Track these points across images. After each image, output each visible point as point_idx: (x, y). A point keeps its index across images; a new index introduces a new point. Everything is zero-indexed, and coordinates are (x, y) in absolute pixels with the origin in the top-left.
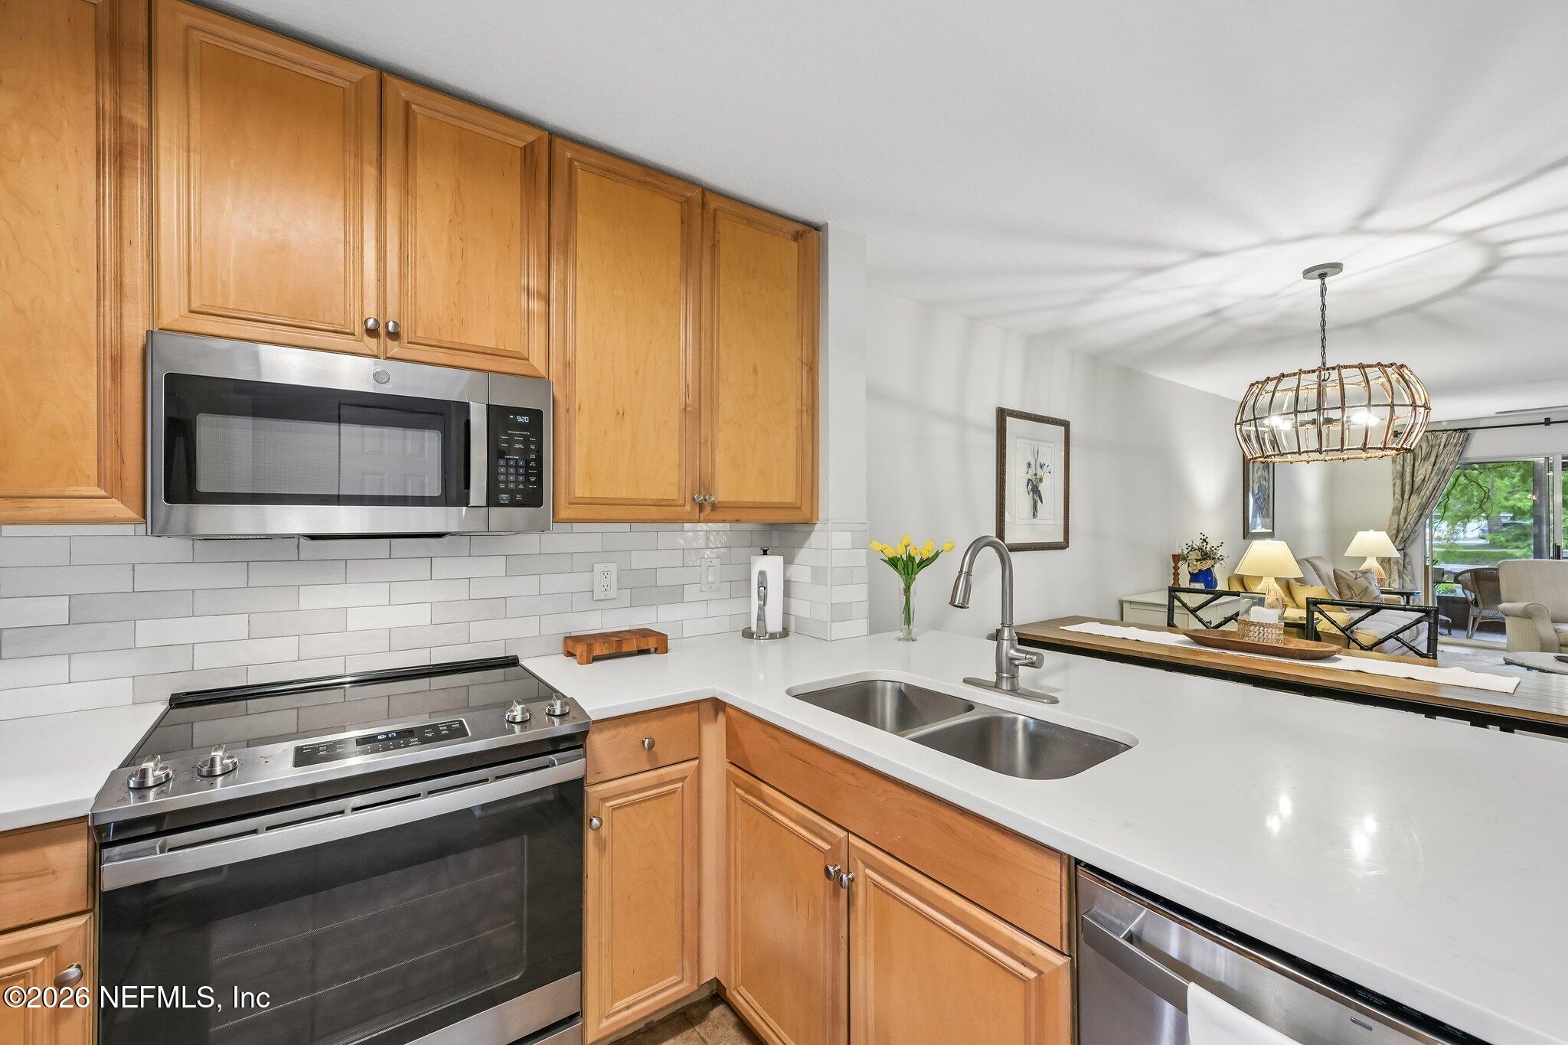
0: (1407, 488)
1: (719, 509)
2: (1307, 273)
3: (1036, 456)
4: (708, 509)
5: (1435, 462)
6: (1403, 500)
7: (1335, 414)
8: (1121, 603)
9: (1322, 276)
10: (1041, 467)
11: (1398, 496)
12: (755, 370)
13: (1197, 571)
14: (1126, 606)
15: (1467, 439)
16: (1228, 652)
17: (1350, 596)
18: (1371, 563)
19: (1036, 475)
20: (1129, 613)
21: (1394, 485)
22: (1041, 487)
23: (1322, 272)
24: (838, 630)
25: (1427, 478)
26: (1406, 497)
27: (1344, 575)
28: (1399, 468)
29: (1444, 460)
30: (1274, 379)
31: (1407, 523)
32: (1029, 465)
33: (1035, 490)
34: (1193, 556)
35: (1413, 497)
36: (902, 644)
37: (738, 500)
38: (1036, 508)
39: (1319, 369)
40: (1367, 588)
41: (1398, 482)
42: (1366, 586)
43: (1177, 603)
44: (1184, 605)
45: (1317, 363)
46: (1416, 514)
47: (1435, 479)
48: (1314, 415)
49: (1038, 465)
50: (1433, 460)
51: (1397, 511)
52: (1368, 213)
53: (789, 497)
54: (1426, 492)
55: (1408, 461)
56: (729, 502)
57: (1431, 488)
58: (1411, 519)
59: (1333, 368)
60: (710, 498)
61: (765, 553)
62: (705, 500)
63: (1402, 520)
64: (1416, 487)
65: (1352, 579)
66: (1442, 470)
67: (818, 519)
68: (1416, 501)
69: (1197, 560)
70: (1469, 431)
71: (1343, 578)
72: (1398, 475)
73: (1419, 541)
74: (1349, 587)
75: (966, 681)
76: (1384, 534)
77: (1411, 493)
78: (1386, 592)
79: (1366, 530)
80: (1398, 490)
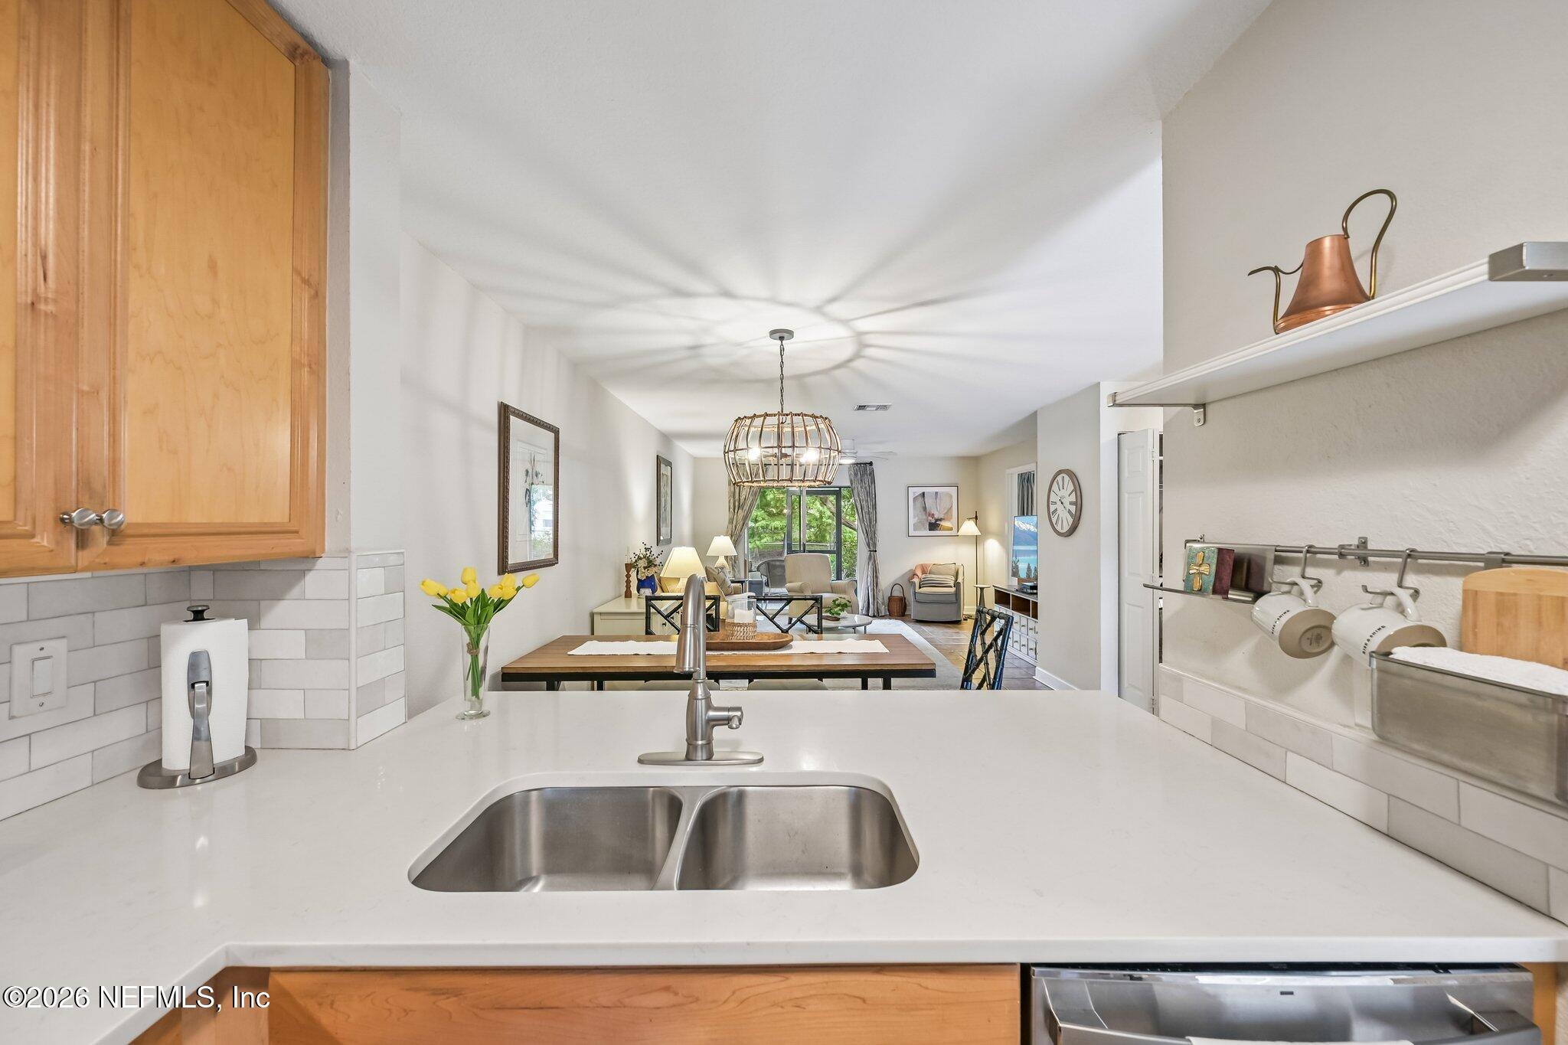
0: (737, 504)
1: (129, 541)
2: (773, 333)
3: (533, 463)
4: (101, 539)
6: (734, 513)
7: (788, 451)
8: (592, 615)
9: (781, 338)
10: (537, 475)
11: (732, 510)
12: (213, 267)
13: (645, 578)
14: (596, 618)
16: (726, 653)
18: (721, 561)
20: (601, 627)
21: (730, 502)
23: (782, 335)
24: (367, 729)
26: (736, 511)
27: (712, 571)
28: (732, 490)
30: (749, 418)
31: (737, 530)
32: (527, 472)
34: (642, 564)
35: (740, 511)
36: (467, 725)
37: (176, 520)
39: (779, 414)
40: (724, 580)
41: (732, 501)
42: (724, 578)
43: (652, 610)
44: (659, 612)
45: (776, 409)
46: (741, 523)
48: (776, 450)
49: (534, 473)
51: (731, 521)
52: (833, 300)
53: (278, 512)
54: (746, 507)
56: (149, 525)
58: (739, 527)
59: (787, 415)
60: (111, 518)
61: (198, 616)
62: (101, 520)
63: (734, 528)
64: (740, 505)
65: (716, 574)
67: (323, 551)
68: (741, 514)
69: (645, 568)
71: (712, 573)
72: (732, 495)
73: (742, 542)
75: (641, 761)
76: (728, 538)
77: (739, 508)
78: (733, 582)
79: (719, 535)
80: (732, 506)
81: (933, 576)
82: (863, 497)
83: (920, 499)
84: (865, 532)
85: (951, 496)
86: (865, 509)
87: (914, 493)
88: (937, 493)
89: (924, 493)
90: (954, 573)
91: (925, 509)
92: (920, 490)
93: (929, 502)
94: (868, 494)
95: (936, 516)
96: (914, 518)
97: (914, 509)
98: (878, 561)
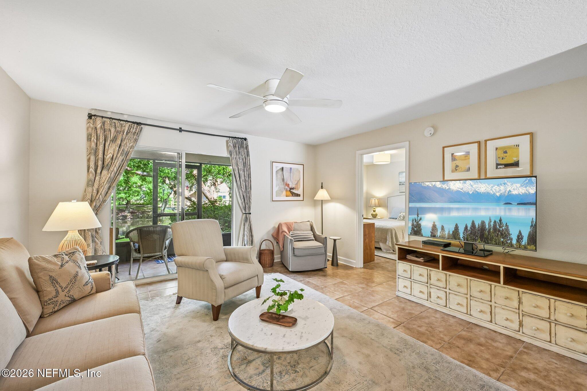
0: (100, 163)
5: (120, 145)
6: (96, 174)
11: (92, 170)
15: (141, 130)
17: (54, 293)
21: (89, 160)
25: (115, 157)
26: (99, 171)
28: (93, 145)
29: (126, 143)
31: (99, 194)
35: (105, 172)
40: (76, 276)
41: (93, 158)
42: (73, 272)
46: (107, 186)
47: (121, 159)
50: (119, 143)
51: (90, 183)
54: (114, 168)
55: (101, 141)
57: (117, 166)
58: (103, 191)
63: (95, 191)
64: (106, 163)
65: (57, 268)
66: (125, 153)
68: (106, 175)
70: (142, 126)
72: (93, 151)
74: (53, 280)
76: (86, 204)
77: (103, 168)
78: (91, 268)
79: (69, 200)
80: (92, 164)
81: (298, 232)
82: (241, 166)
83: (280, 172)
84: (242, 197)
85: (299, 172)
86: (243, 178)
87: (277, 167)
88: (291, 168)
89: (282, 169)
90: (310, 228)
91: (283, 180)
92: (280, 166)
93: (286, 174)
94: (245, 164)
95: (290, 186)
96: (276, 186)
97: (277, 180)
98: (253, 223)
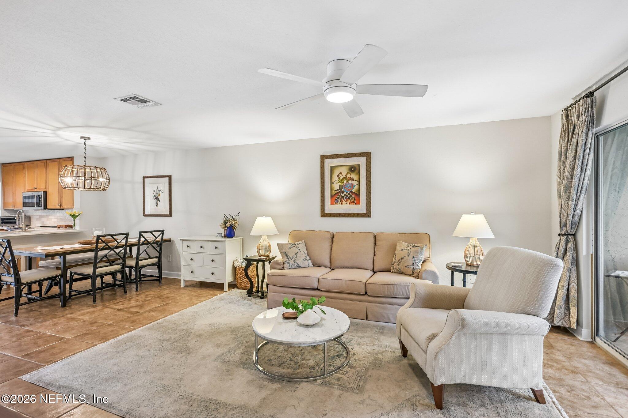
3: (157, 188)
9: (85, 140)
10: (159, 191)
19: (157, 194)
22: (159, 197)
23: (85, 138)
32: (154, 191)
33: (157, 198)
38: (157, 204)
49: (158, 191)
